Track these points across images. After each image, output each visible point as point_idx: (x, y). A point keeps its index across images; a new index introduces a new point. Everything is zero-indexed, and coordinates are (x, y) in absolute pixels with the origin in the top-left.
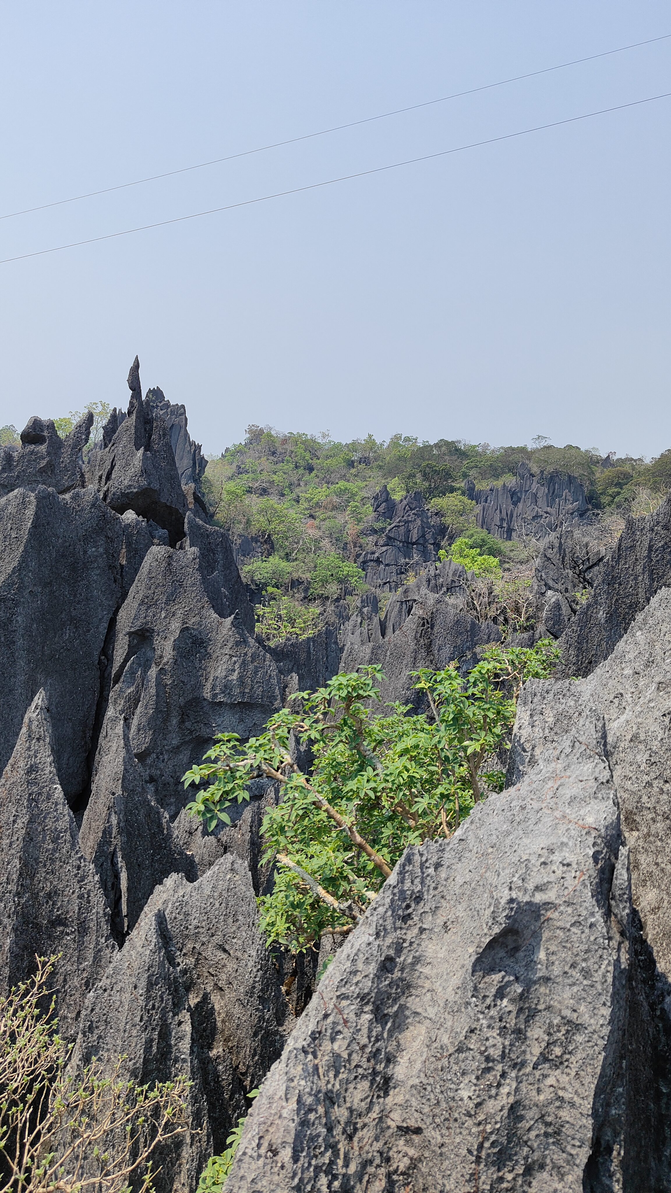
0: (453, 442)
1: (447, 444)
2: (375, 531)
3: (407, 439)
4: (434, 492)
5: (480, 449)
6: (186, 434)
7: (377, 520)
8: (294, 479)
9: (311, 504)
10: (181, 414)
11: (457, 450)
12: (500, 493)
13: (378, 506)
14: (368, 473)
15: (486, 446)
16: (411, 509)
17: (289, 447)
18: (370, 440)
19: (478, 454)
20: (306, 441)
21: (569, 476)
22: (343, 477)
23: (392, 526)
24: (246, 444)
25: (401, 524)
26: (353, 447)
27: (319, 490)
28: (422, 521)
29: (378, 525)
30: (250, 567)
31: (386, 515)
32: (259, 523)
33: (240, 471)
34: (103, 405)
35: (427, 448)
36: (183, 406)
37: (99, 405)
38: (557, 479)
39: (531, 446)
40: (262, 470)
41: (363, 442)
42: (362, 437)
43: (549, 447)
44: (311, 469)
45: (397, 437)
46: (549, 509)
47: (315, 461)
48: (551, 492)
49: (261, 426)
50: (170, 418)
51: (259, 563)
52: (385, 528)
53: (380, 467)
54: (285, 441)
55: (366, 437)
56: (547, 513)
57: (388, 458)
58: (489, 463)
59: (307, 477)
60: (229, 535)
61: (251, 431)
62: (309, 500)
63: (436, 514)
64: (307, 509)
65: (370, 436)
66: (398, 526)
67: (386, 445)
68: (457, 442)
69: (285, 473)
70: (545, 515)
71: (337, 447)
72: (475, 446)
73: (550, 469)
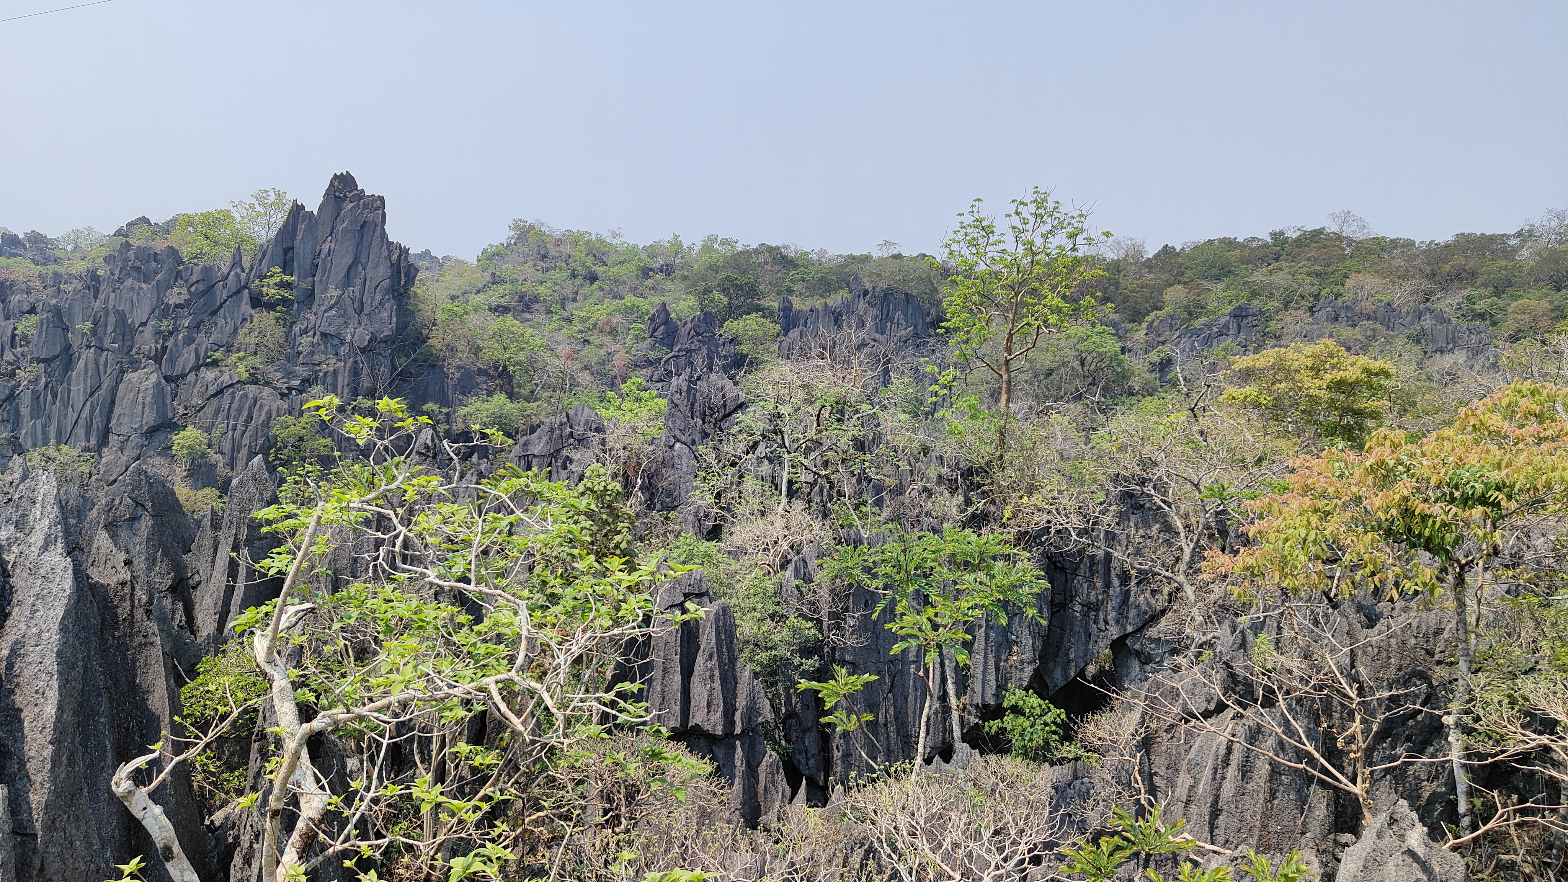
0: (777, 248)
1: (771, 250)
2: (649, 363)
3: (725, 242)
4: (733, 312)
5: (815, 257)
6: (384, 234)
7: (653, 348)
8: (568, 292)
9: (587, 325)
10: (377, 209)
11: (784, 257)
12: (821, 315)
13: (655, 330)
14: (669, 285)
15: (822, 253)
16: (698, 334)
17: (566, 250)
18: (676, 244)
19: (809, 263)
20: (589, 241)
21: (907, 295)
22: (634, 290)
23: (670, 355)
24: (509, 245)
25: (681, 354)
26: (652, 251)
27: (599, 306)
28: (709, 350)
29: (652, 355)
30: (467, 409)
31: (665, 341)
32: (492, 352)
33: (496, 280)
34: (277, 194)
35: (747, 254)
36: (381, 199)
37: (272, 193)
38: (891, 298)
39: (876, 253)
40: (525, 280)
41: (667, 244)
42: (666, 238)
43: (898, 257)
44: (593, 278)
45: (712, 239)
46: (877, 336)
47: (600, 269)
48: (885, 314)
49: (530, 221)
50: (361, 213)
51: (478, 404)
52: (661, 359)
53: (685, 278)
54: (558, 242)
55: (670, 237)
56: (874, 340)
57: (695, 267)
58: (819, 276)
59: (587, 289)
60: (443, 366)
61: (516, 227)
62: (584, 320)
63: (731, 341)
64: (580, 331)
65: (676, 237)
66: (677, 357)
67: (696, 250)
68: (784, 247)
69: (556, 284)
70: (872, 343)
71: (633, 250)
72: (806, 254)
73: (883, 285)
